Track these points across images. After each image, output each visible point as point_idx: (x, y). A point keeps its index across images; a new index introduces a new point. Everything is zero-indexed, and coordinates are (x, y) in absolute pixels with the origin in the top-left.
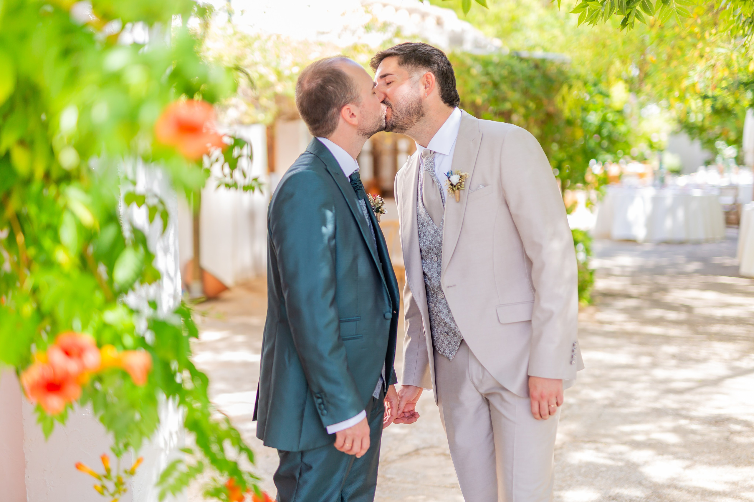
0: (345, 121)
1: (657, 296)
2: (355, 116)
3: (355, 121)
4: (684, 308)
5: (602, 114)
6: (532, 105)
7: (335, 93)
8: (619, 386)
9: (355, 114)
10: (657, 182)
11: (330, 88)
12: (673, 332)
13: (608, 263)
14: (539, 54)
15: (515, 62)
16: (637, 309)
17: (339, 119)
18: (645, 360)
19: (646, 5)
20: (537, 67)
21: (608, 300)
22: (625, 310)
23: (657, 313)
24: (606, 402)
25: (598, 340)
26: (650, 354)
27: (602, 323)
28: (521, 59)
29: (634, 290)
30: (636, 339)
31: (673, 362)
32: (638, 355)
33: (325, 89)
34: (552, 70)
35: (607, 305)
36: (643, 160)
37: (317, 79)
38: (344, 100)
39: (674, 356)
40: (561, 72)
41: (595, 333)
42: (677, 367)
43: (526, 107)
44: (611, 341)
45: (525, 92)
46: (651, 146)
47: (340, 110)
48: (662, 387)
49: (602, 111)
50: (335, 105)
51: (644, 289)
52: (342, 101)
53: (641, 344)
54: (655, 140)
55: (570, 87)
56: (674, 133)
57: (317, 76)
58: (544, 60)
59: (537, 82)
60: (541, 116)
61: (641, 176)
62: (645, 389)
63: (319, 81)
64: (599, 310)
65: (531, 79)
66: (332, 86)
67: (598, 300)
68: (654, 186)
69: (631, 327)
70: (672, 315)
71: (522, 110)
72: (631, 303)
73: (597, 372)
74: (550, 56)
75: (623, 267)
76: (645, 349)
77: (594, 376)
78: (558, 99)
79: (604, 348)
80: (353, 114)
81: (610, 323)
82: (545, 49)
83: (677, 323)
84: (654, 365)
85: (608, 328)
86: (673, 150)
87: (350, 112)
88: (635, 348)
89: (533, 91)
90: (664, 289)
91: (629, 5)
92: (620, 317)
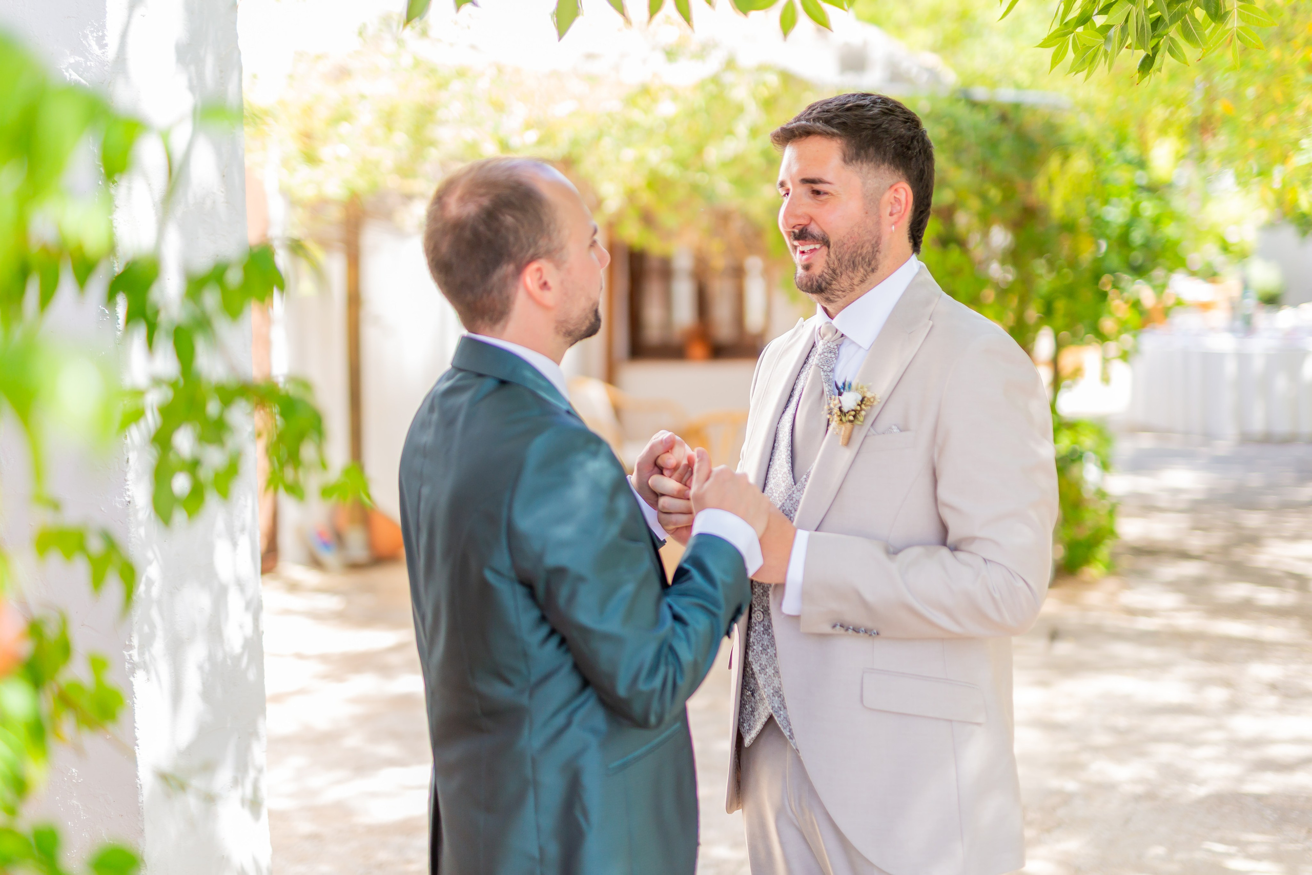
0: (530, 295)
1: (1240, 553)
2: (549, 289)
3: (549, 297)
4: (1292, 582)
5: (1131, 203)
6: (995, 194)
7: (516, 232)
8: (1165, 752)
9: (551, 283)
10: (1238, 324)
11: (509, 220)
12: (1272, 632)
13: (1144, 484)
14: (1006, 95)
15: (961, 111)
16: (1201, 582)
17: (517, 288)
18: (1216, 695)
19: (1191, 28)
20: (1004, 118)
21: (1144, 563)
22: (1176, 586)
23: (1239, 590)
24: (1140, 789)
25: (1123, 650)
26: (1227, 683)
27: (1132, 612)
28: (974, 104)
29: (1196, 542)
30: (1199, 648)
31: (1272, 700)
32: (1201, 683)
33: (496, 219)
34: (1033, 124)
35: (1142, 575)
36: (1211, 275)
37: (481, 196)
38: (532, 251)
39: (1273, 687)
40: (1052, 129)
41: (1119, 636)
42: (1280, 710)
43: (983, 197)
44: (1151, 654)
45: (982, 168)
46: (1225, 248)
47: (520, 270)
48: (1251, 755)
49: (1132, 198)
50: (511, 257)
51: (1216, 539)
52: (528, 251)
53: (1210, 658)
54: (1233, 238)
55: (1066, 158)
56: (1270, 227)
57: (482, 191)
58: (1017, 106)
59: (1006, 148)
60: (1013, 213)
61: (1205, 307)
62: (1217, 760)
63: (486, 202)
64: (1128, 587)
65: (992, 143)
66: (513, 216)
67: (1126, 562)
68: (1232, 330)
69: (1188, 621)
70: (1268, 596)
71: (975, 204)
72: (1190, 569)
73: (1122, 722)
74: (1030, 97)
75: (1176, 491)
76: (1215, 670)
77: (1114, 730)
78: (1040, 183)
79: (1138, 667)
80: (545, 284)
81: (1148, 613)
82: (1018, 86)
83: (1279, 613)
84: (1234, 707)
85: (1144, 624)
86: (1267, 254)
87: (541, 278)
88: (1198, 669)
89: (997, 166)
90: (1253, 540)
91: (1155, 30)
92: (1168, 600)
